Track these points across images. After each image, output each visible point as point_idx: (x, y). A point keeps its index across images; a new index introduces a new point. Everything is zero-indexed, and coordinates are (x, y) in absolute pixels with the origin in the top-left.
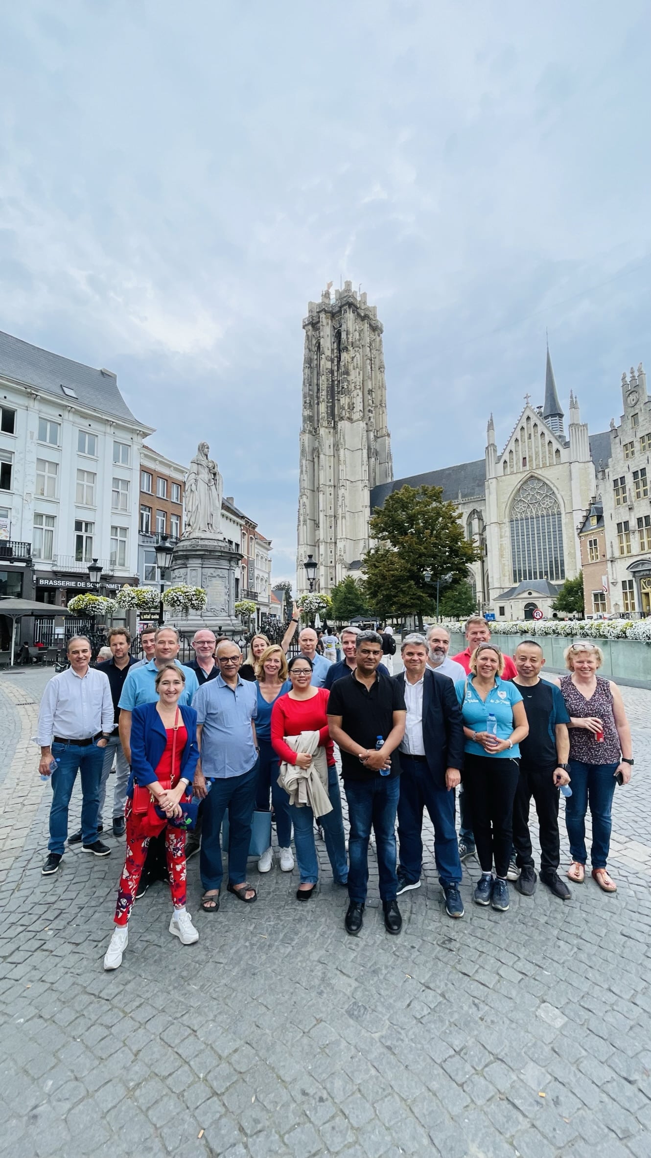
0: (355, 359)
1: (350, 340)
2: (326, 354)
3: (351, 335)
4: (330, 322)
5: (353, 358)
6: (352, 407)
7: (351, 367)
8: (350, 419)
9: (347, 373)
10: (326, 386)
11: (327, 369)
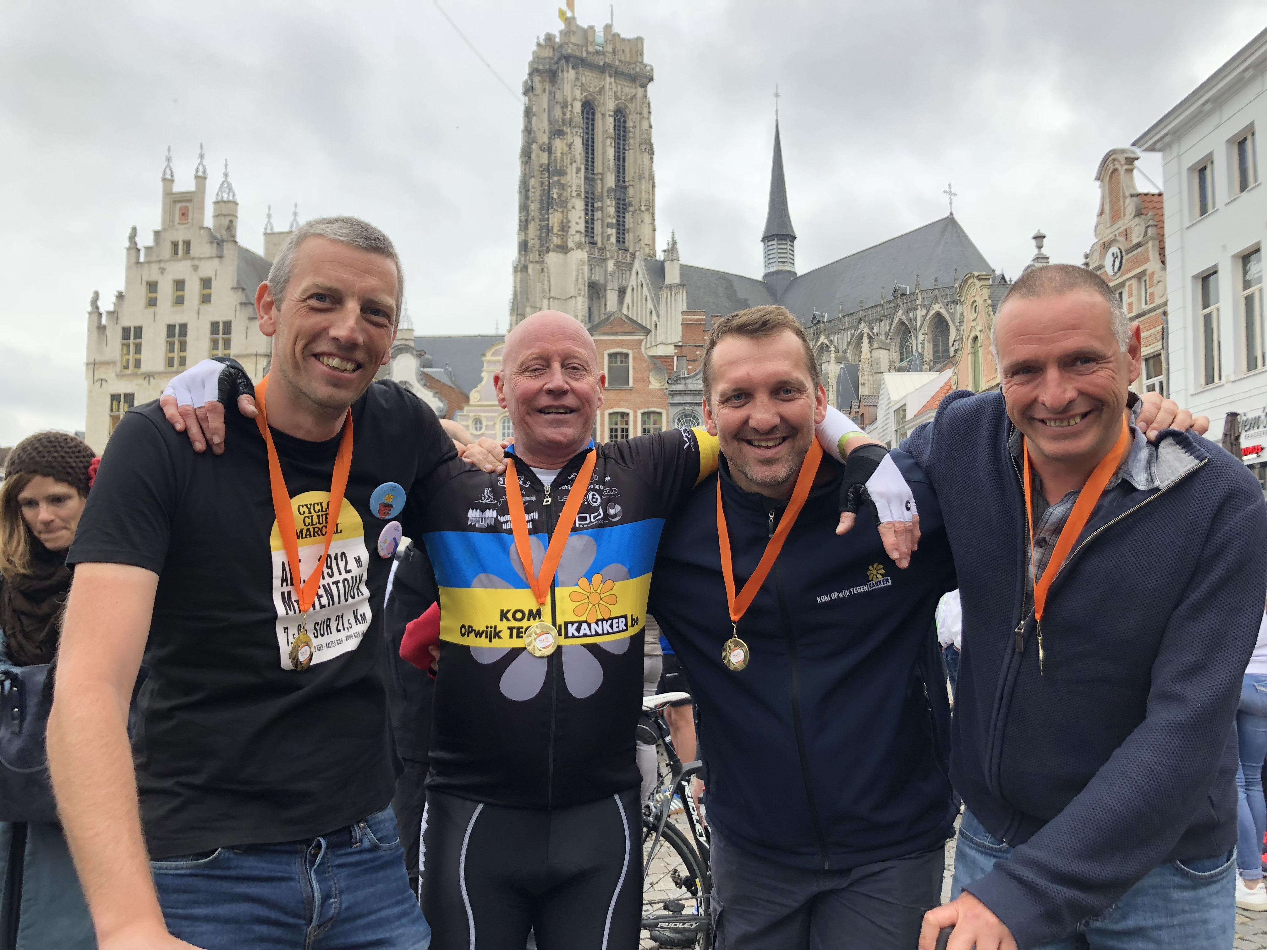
0: (573, 147)
1: (568, 115)
2: (540, 142)
3: (569, 108)
4: (547, 86)
5: (570, 145)
6: (565, 227)
7: (567, 161)
8: (563, 249)
9: (562, 172)
10: (538, 194)
11: (541, 165)
